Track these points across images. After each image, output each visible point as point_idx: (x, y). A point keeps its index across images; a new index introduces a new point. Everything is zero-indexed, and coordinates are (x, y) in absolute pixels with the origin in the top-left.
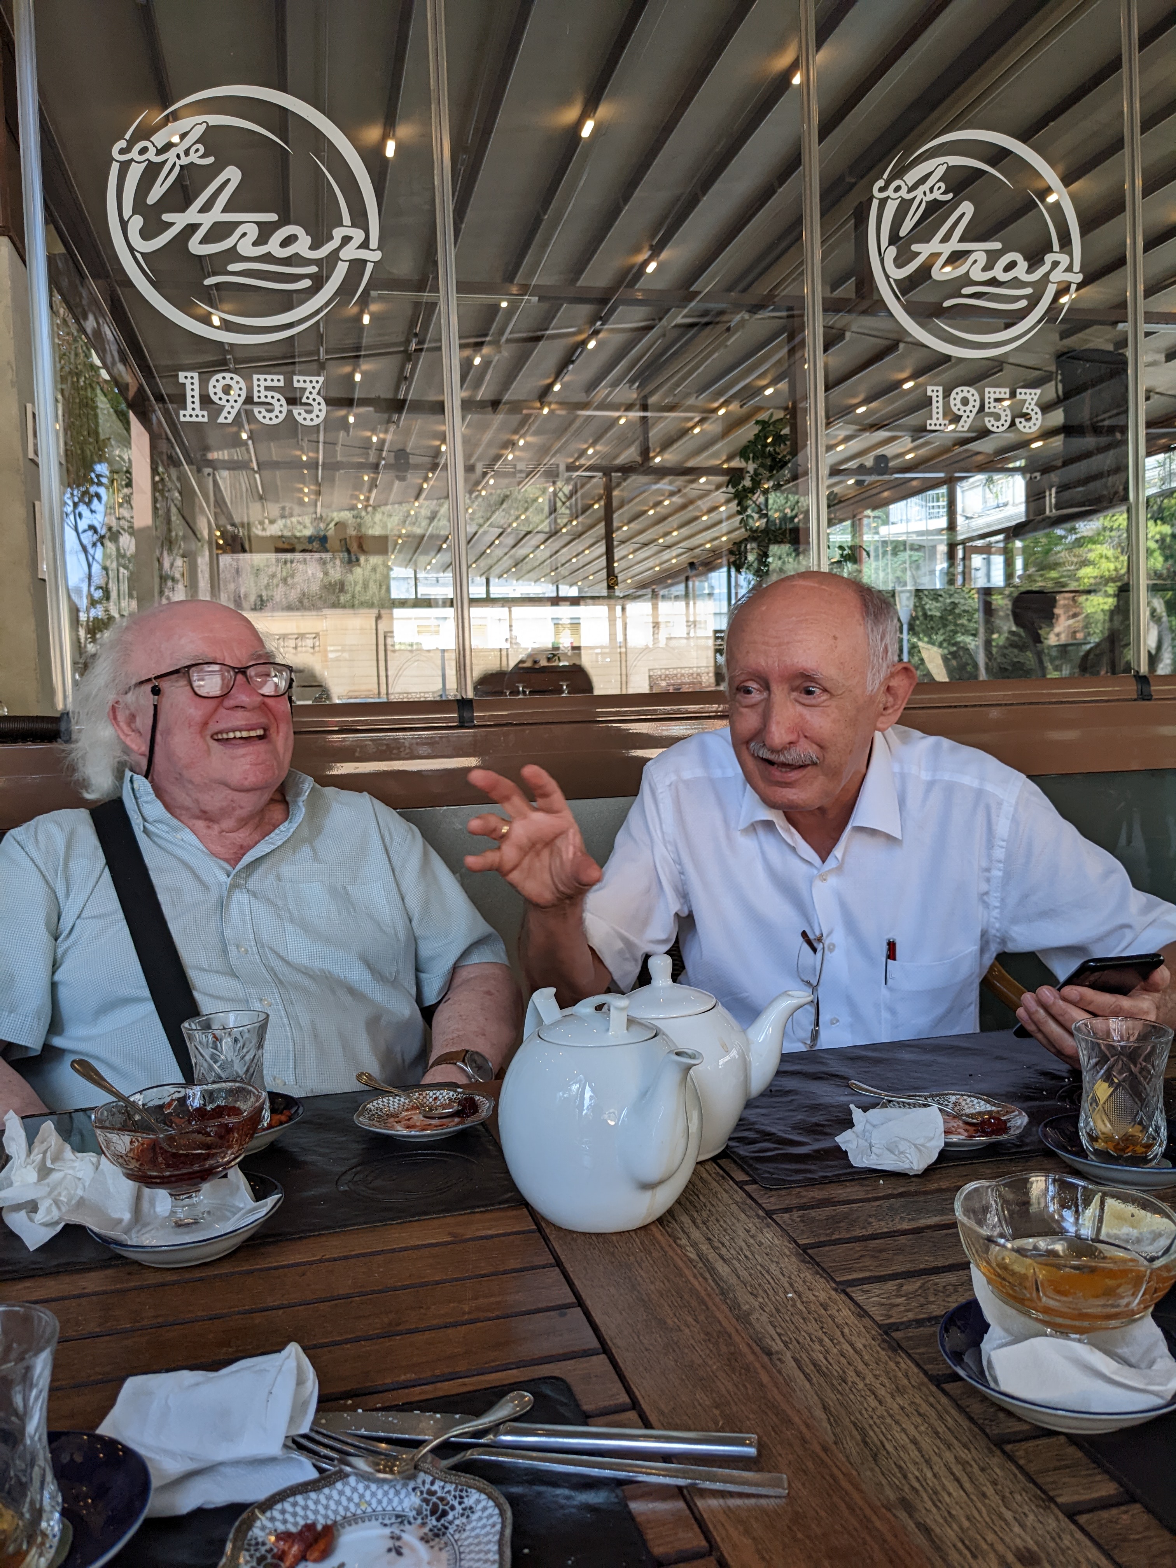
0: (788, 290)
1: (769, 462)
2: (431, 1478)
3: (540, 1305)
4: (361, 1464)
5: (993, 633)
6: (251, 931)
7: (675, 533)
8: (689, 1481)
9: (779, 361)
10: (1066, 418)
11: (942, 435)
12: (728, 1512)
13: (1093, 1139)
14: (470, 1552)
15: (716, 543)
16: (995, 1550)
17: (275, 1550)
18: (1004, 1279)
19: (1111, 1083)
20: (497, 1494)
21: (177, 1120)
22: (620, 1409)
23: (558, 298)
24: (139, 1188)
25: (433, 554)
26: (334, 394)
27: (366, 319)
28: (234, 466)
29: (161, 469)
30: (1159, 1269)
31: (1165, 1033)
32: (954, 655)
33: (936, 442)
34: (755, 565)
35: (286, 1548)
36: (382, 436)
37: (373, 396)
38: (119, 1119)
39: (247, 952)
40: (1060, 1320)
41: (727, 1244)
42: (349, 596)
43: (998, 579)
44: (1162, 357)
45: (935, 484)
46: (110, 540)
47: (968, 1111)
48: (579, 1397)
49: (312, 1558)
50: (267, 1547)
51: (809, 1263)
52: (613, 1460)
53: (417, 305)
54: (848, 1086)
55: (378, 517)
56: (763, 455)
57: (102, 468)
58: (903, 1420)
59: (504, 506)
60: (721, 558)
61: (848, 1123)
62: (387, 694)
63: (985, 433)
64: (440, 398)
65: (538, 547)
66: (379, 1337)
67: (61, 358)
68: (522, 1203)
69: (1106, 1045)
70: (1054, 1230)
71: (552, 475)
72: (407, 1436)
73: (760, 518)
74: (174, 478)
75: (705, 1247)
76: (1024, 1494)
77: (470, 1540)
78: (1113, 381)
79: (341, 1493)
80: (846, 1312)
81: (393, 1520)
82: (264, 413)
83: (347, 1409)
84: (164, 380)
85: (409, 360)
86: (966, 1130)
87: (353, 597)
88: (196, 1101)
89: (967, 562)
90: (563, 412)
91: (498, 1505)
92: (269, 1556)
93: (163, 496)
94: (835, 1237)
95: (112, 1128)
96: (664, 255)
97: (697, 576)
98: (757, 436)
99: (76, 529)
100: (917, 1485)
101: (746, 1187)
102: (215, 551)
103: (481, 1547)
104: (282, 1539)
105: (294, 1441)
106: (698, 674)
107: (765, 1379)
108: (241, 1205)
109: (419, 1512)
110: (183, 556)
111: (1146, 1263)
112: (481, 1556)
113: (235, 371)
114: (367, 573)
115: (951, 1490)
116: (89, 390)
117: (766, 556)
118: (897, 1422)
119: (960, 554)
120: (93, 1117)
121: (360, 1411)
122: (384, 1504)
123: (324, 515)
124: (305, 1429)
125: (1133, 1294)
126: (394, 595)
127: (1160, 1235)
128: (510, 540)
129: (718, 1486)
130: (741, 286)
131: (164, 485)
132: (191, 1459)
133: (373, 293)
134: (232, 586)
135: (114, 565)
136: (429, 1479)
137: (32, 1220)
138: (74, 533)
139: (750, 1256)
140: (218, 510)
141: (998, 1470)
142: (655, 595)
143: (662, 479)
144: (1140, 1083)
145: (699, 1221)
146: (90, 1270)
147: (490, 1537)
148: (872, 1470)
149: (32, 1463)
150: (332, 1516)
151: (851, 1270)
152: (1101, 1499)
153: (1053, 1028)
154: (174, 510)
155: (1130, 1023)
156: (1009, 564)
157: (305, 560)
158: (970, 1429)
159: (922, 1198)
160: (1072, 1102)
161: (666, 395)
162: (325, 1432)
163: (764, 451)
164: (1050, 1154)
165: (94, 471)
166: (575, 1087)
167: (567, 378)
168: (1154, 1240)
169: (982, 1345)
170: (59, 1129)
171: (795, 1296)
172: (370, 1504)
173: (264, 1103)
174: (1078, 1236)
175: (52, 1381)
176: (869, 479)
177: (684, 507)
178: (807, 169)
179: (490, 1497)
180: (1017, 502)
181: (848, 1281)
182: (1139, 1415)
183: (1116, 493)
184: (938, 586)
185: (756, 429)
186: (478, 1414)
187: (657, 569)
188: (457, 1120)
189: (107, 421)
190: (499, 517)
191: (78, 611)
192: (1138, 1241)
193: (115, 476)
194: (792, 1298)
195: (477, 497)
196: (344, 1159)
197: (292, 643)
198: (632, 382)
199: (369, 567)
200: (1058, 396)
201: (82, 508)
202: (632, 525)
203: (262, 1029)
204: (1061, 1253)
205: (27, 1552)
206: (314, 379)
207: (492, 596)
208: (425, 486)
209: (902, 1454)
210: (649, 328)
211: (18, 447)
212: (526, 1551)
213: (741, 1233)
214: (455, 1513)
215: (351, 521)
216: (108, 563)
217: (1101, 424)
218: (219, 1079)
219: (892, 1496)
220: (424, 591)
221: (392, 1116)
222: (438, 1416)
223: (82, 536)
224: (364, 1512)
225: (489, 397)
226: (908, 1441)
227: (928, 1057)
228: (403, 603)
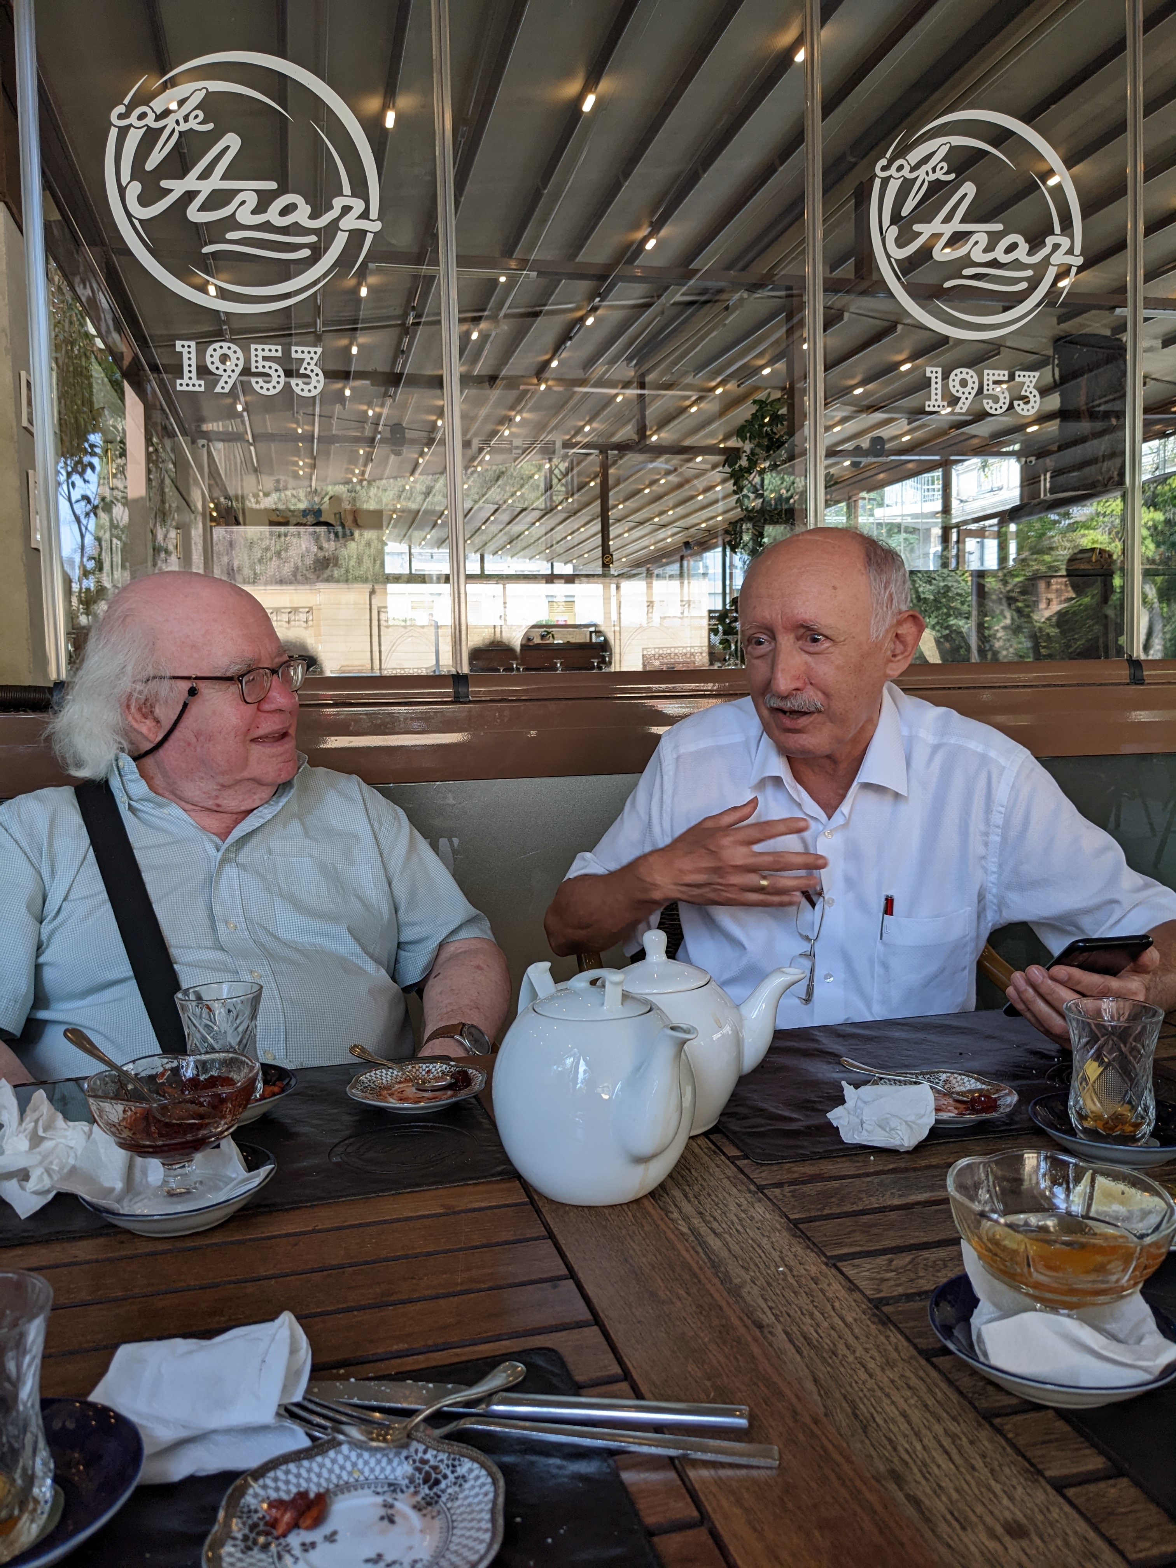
0: (787, 270)
1: (766, 442)
2: (424, 1447)
3: (534, 1277)
4: (355, 1433)
5: (986, 616)
6: (239, 906)
7: (670, 513)
8: (681, 1452)
9: (777, 341)
10: (1062, 402)
11: (939, 417)
12: (719, 1482)
13: (1082, 1117)
14: (463, 1521)
15: (711, 522)
16: (984, 1524)
17: (268, 1518)
18: (996, 1255)
19: (1101, 1063)
20: (489, 1463)
21: (170, 1090)
22: (611, 1380)
23: (557, 274)
24: (131, 1157)
25: (428, 529)
26: (332, 366)
27: (364, 292)
28: (228, 438)
29: (155, 440)
30: (1150, 1245)
31: (1155, 1014)
32: (946, 637)
33: (932, 424)
34: (750, 545)
35: (279, 1516)
36: (378, 409)
37: (370, 369)
38: (111, 1088)
39: (236, 927)
40: (1049, 1296)
41: (719, 1218)
42: (343, 570)
43: (991, 563)
44: (1158, 343)
45: (930, 467)
46: (103, 510)
47: (958, 1089)
48: (571, 1367)
49: (305, 1525)
50: (260, 1515)
51: (800, 1237)
52: (605, 1430)
53: (415, 277)
54: (839, 1063)
55: (373, 491)
56: (760, 435)
57: (95, 438)
58: (893, 1392)
59: (499, 482)
60: (716, 537)
61: (841, 1100)
62: (380, 669)
63: (982, 415)
64: (439, 372)
65: (534, 523)
66: (370, 1307)
67: (55, 326)
68: (514, 1175)
69: (1096, 1025)
70: (1044, 1206)
71: (548, 452)
72: (399, 1405)
73: (756, 497)
74: (168, 449)
75: (696, 1221)
76: (1013, 1468)
77: (462, 1509)
78: (1109, 366)
79: (334, 1461)
80: (836, 1286)
81: (386, 1488)
82: (261, 383)
83: (339, 1378)
84: (159, 350)
85: (407, 333)
86: (956, 1108)
87: (347, 571)
88: (189, 1071)
89: (961, 546)
90: (561, 389)
91: (490, 1474)
92: (262, 1523)
93: (157, 467)
94: (826, 1212)
95: (105, 1097)
96: (664, 232)
97: (691, 555)
98: (754, 416)
99: (69, 500)
100: (906, 1457)
101: (738, 1163)
102: (209, 524)
103: (474, 1515)
104: (274, 1507)
105: (287, 1410)
106: (692, 654)
107: (756, 1350)
108: (234, 1176)
109: (412, 1480)
110: (177, 528)
111: (1135, 1239)
112: (474, 1524)
113: (232, 341)
114: (361, 548)
115: (940, 1463)
116: (83, 359)
117: (761, 535)
118: (887, 1395)
119: (954, 537)
120: (86, 1086)
121: (352, 1380)
122: (377, 1472)
123: (319, 489)
124: (298, 1397)
125: (1123, 1271)
126: (388, 570)
127: (1150, 1212)
128: (505, 517)
129: (709, 1457)
130: (740, 265)
131: (158, 457)
132: (183, 1426)
133: (370, 265)
134: (225, 559)
135: (108, 536)
136: (421, 1448)
137: (23, 1188)
138: (68, 504)
139: (742, 1230)
140: (212, 482)
141: (986, 1443)
142: (649, 575)
143: (658, 457)
144: (1130, 1062)
145: (690, 1195)
146: (81, 1238)
147: (482, 1506)
148: (862, 1442)
149: (25, 1429)
150: (324, 1484)
151: (841, 1245)
152: (1089, 1473)
153: (1041, 1006)
154: (168, 481)
155: (1121, 1003)
156: (1003, 548)
157: (299, 534)
158: (959, 1403)
159: (912, 1174)
160: (1062, 1081)
161: (663, 373)
162: (317, 1400)
163: (761, 431)
164: (1039, 1132)
165: (87, 440)
166: (569, 1061)
167: (564, 355)
168: (1142, 1219)
169: (972, 1320)
170: (51, 1099)
171: (786, 1271)
172: (362, 1472)
173: (257, 1074)
174: (1069, 1213)
175: (45, 1348)
176: (864, 461)
177: (680, 486)
178: (810, 148)
179: (483, 1466)
180: (1011, 486)
181: (839, 1255)
182: (1128, 1390)
183: (1111, 478)
184: (932, 568)
185: (754, 409)
186: (471, 1384)
187: (652, 548)
188: (450, 1093)
189: (101, 390)
190: (494, 493)
191: (70, 581)
192: (1127, 1219)
193: (110, 446)
194: (783, 1273)
195: (472, 473)
196: (337, 1131)
197: (285, 617)
198: (630, 359)
199: (363, 542)
200: (1055, 381)
201: (76, 478)
202: (627, 504)
203: (255, 1001)
204: (1052, 1229)
205: (19, 1518)
206: (312, 349)
207: (486, 572)
208: (421, 461)
209: (891, 1426)
210: (648, 305)
211: (12, 415)
212: (518, 1520)
213: (733, 1207)
214: (448, 1481)
215: (346, 495)
216: (101, 534)
217: (1097, 409)
218: (213, 1050)
219: (882, 1468)
220: (419, 567)
221: (385, 1088)
222: (431, 1385)
223: (75, 506)
224: (357, 1481)
225: (486, 372)
226: (896, 1412)
227: (920, 1035)
228: (397, 579)
